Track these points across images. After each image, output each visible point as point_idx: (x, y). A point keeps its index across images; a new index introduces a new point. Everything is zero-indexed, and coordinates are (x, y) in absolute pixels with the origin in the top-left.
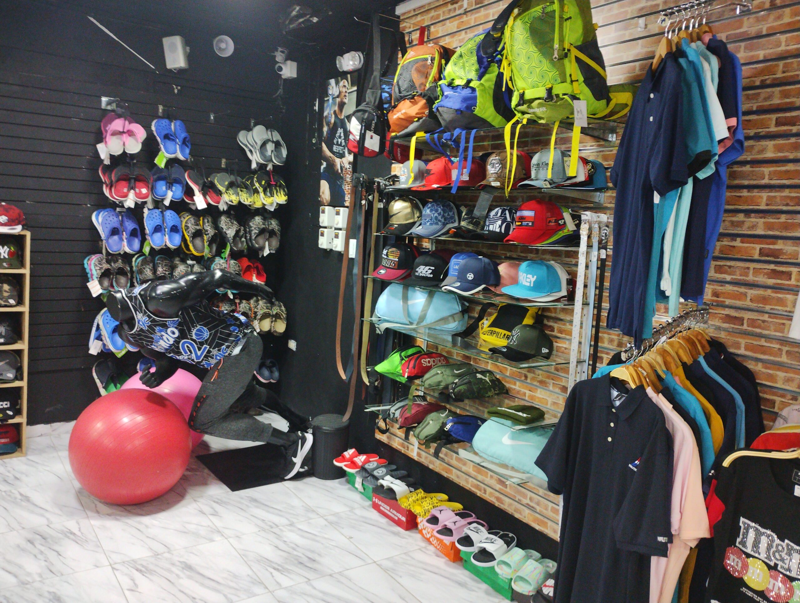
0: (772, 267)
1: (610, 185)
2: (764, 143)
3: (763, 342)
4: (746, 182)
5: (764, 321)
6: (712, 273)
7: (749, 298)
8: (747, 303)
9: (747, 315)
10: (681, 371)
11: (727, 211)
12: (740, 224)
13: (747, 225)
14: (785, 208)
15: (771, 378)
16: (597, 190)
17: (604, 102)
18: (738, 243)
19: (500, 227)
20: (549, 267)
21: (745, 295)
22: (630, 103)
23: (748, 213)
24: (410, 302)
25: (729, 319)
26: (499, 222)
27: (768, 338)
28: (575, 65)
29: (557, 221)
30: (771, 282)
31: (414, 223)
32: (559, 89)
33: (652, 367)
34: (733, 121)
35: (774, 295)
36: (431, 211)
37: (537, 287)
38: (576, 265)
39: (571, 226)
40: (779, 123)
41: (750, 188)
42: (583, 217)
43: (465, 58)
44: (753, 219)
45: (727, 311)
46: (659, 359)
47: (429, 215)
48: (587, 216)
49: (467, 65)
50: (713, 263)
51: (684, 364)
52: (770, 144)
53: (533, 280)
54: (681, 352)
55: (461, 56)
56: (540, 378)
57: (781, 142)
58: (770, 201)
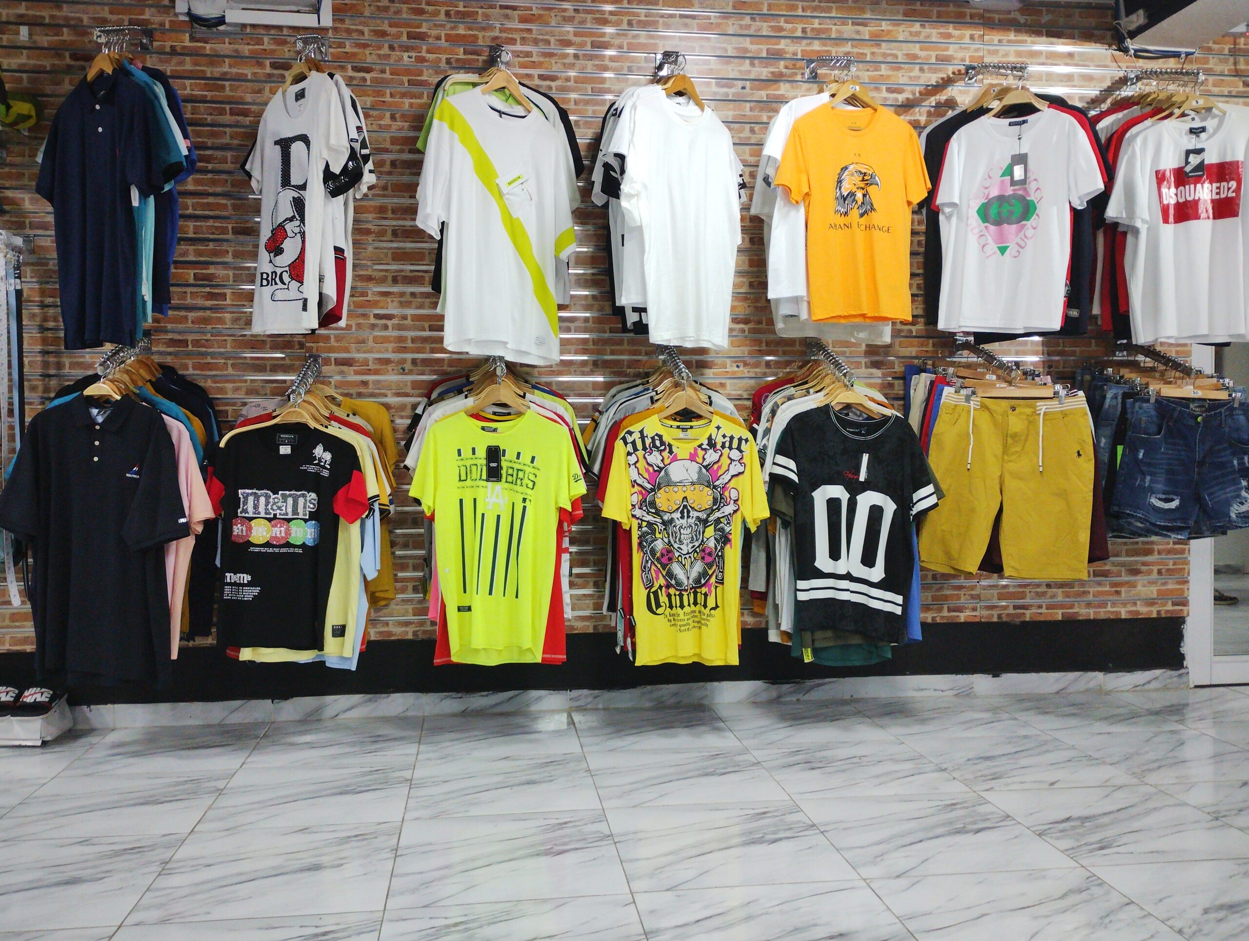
0: (208, 289)
3: (209, 360)
5: (207, 340)
7: (190, 321)
8: (189, 326)
9: (190, 337)
10: (149, 387)
14: (211, 236)
15: (222, 390)
21: (186, 317)
25: (172, 342)
27: (213, 355)
30: (209, 303)
34: (188, 143)
35: (213, 315)
45: (170, 336)
51: (149, 382)
58: (196, 230)
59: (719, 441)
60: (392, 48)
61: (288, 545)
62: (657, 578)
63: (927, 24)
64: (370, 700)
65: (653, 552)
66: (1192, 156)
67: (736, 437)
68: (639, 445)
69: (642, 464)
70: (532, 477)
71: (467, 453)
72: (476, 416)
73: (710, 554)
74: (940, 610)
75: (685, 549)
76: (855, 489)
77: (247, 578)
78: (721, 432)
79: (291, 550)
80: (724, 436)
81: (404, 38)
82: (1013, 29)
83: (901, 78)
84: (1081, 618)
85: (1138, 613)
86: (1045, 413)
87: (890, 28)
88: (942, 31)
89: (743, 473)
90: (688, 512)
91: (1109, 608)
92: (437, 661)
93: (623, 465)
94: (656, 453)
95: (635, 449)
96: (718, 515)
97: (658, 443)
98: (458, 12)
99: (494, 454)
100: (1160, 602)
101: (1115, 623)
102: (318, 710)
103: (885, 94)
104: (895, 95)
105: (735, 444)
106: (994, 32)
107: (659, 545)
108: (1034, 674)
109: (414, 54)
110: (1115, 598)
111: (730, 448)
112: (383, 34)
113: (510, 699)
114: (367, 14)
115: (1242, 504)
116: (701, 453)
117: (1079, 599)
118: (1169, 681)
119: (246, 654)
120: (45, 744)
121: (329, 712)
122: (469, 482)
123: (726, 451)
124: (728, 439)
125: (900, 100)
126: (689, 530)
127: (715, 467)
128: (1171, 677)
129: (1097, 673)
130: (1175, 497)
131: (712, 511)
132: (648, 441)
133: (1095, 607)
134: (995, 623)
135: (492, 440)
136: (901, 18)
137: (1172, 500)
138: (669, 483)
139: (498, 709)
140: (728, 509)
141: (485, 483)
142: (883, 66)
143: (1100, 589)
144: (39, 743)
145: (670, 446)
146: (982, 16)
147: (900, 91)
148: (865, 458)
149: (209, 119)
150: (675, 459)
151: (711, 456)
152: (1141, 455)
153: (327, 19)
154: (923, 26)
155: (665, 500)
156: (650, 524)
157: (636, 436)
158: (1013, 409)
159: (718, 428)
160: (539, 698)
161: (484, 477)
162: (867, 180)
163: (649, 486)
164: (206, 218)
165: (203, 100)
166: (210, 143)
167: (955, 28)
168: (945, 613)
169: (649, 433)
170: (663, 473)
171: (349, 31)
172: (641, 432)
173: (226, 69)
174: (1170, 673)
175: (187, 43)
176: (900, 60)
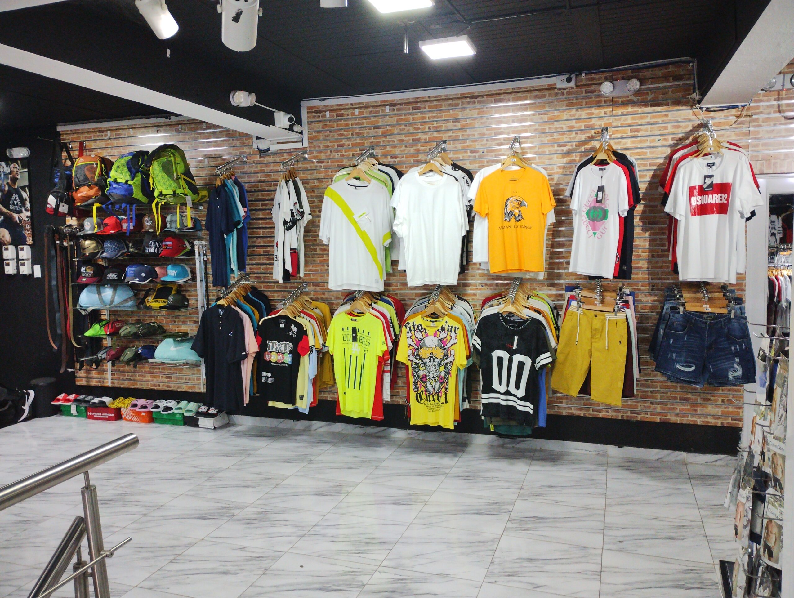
0: (268, 257)
1: (204, 228)
2: (258, 212)
3: (269, 284)
4: (255, 226)
6: (248, 262)
8: (262, 271)
9: (262, 275)
10: (242, 298)
11: (249, 237)
12: (255, 242)
13: (257, 242)
15: (273, 296)
16: (198, 231)
17: (196, 195)
18: (255, 249)
19: (155, 250)
20: (182, 266)
21: (261, 268)
22: (207, 195)
23: (257, 238)
24: (103, 295)
25: (257, 278)
26: (154, 248)
28: (183, 181)
29: (183, 246)
30: (268, 262)
31: (99, 252)
32: (179, 191)
33: (232, 298)
34: (246, 209)
35: (269, 266)
36: (111, 244)
37: (178, 276)
38: (195, 264)
39: (189, 247)
40: (262, 205)
41: (256, 228)
42: (195, 243)
43: (121, 168)
44: (259, 240)
45: (255, 275)
46: (234, 296)
47: (109, 247)
48: (196, 242)
49: (123, 172)
50: (248, 258)
51: (243, 296)
52: (260, 212)
53: (176, 273)
54: (242, 292)
55: (118, 167)
56: (182, 320)
57: (264, 212)
58: (264, 233)
59: (446, 328)
60: (331, 152)
61: (283, 363)
62: (421, 387)
63: (579, 110)
64: (328, 425)
65: (418, 376)
66: (707, 179)
67: (454, 327)
68: (412, 329)
69: (413, 337)
70: (368, 341)
71: (345, 329)
72: (350, 314)
73: (441, 379)
74: (588, 410)
75: (431, 376)
76: (512, 353)
77: (270, 375)
78: (448, 324)
79: (285, 365)
80: (449, 326)
81: (336, 147)
82: (630, 105)
83: (565, 139)
84: (671, 422)
85: (708, 422)
86: (609, 320)
87: (559, 114)
88: (588, 112)
89: (456, 343)
90: (434, 359)
91: (690, 418)
92: (337, 413)
93: (405, 338)
94: (419, 333)
95: (411, 330)
96: (446, 361)
97: (420, 328)
98: (356, 133)
99: (354, 330)
100: (723, 417)
101: (693, 427)
102: (310, 426)
103: (556, 148)
104: (562, 148)
105: (453, 330)
106: (619, 108)
107: (421, 373)
108: (643, 449)
109: (339, 154)
110: (694, 412)
111: (451, 332)
112: (328, 146)
113: (383, 430)
114: (321, 139)
115: (736, 371)
116: (438, 333)
117: (670, 412)
118: (730, 462)
119: (271, 404)
120: (215, 428)
121: (314, 428)
122: (346, 342)
123: (449, 333)
124: (450, 328)
125: (565, 150)
126: (434, 367)
127: (445, 340)
128: (731, 460)
129: (682, 452)
130: (691, 365)
131: (443, 359)
132: (416, 327)
133: (681, 417)
134: (620, 420)
135: (354, 324)
136: (565, 108)
137: (692, 367)
138: (425, 346)
139: (378, 435)
140: (450, 359)
141: (351, 342)
142: (555, 134)
143: (684, 407)
144: (213, 428)
145: (425, 329)
146: (612, 101)
147: (564, 146)
148: (516, 338)
149: (267, 188)
150: (427, 335)
151: (443, 335)
152: (671, 342)
153: (306, 144)
154: (577, 110)
155: (424, 353)
156: (416, 364)
157: (411, 325)
158: (596, 316)
159: (446, 322)
160: (395, 432)
161: (351, 339)
162: (521, 204)
163: (416, 347)
164: (267, 228)
165: (264, 181)
166: (267, 198)
167: (596, 110)
168: (591, 412)
169: (417, 324)
170: (422, 341)
171: (315, 147)
172: (413, 323)
173: (271, 168)
174: (730, 457)
175: (259, 159)
176: (564, 130)
